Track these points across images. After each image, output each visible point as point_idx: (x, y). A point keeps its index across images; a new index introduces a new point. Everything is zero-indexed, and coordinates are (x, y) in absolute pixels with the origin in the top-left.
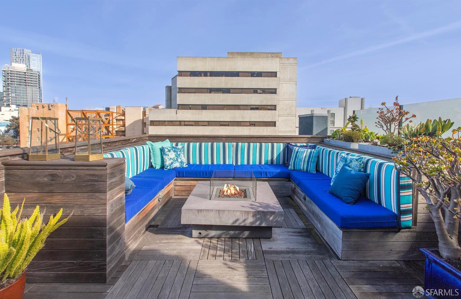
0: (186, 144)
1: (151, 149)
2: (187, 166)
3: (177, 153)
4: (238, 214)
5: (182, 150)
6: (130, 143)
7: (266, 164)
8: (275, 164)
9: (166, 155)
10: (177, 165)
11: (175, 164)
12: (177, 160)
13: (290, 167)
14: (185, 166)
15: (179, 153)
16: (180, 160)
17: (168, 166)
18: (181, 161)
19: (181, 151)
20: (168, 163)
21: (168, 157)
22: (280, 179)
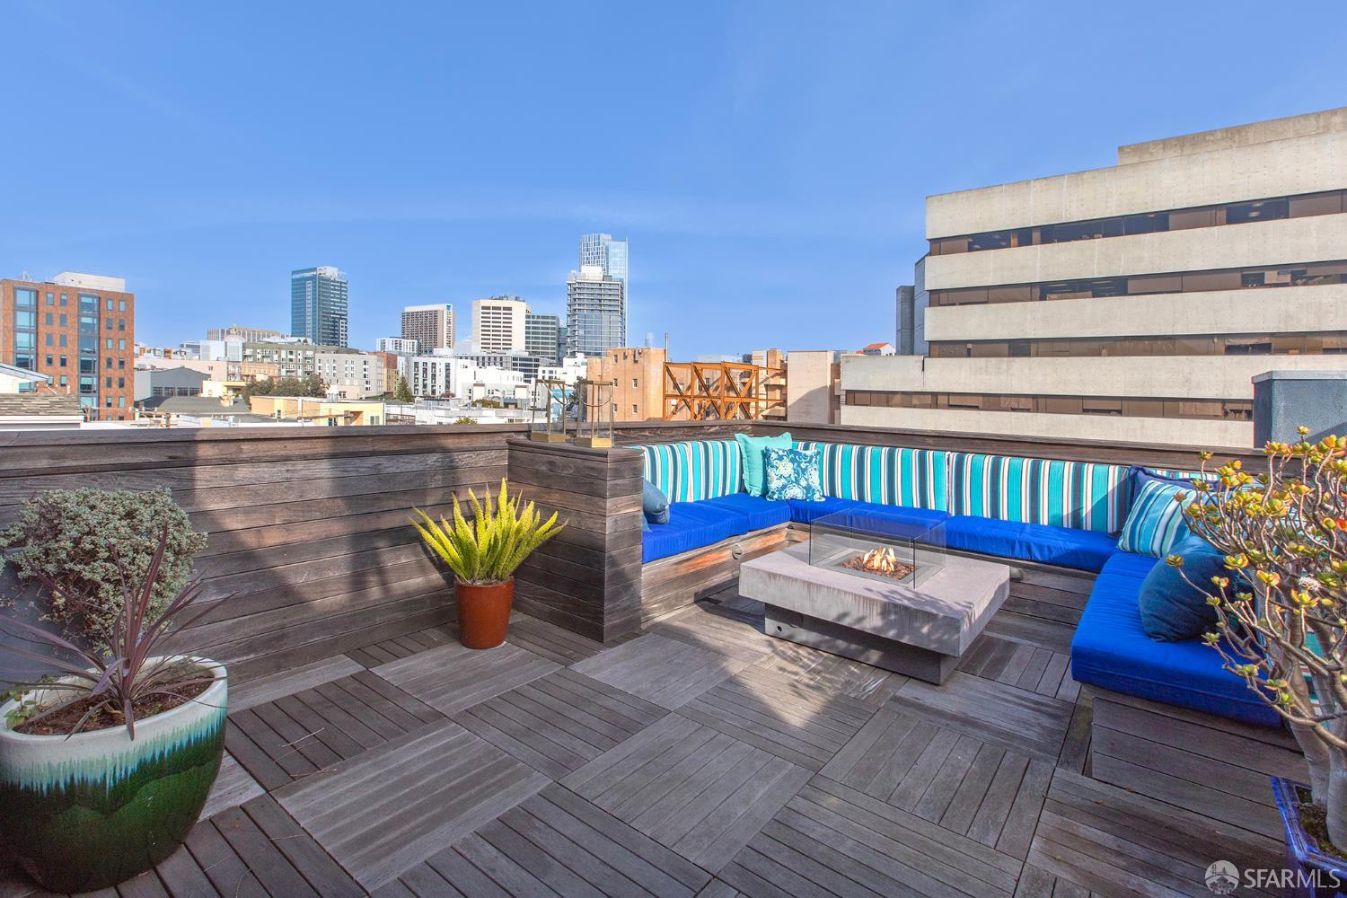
0: (827, 447)
1: (743, 451)
2: (824, 499)
3: (799, 466)
4: (849, 599)
5: (814, 459)
6: (703, 434)
7: (1056, 524)
8: (1089, 528)
9: (772, 467)
10: (796, 492)
11: (792, 491)
12: (797, 482)
13: (1121, 542)
14: (817, 498)
15: (803, 467)
16: (803, 483)
17: (774, 493)
18: (808, 484)
19: (810, 462)
20: (775, 485)
21: (778, 472)
22: (1076, 573)
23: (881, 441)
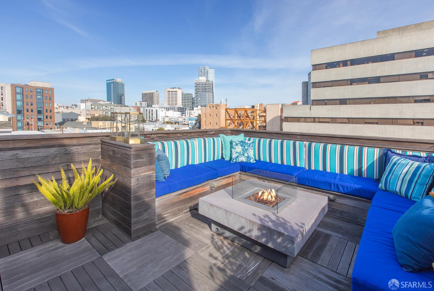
0: (257, 139)
1: (223, 142)
2: (255, 162)
3: (244, 148)
4: (243, 220)
5: (251, 145)
6: (207, 135)
7: (351, 175)
8: (366, 177)
9: (233, 148)
10: (243, 159)
11: (241, 159)
12: (243, 154)
13: (380, 185)
14: (252, 161)
15: (246, 148)
16: (246, 155)
17: (234, 159)
18: (248, 155)
19: (249, 146)
20: (234, 156)
21: (235, 151)
22: (358, 199)
23: (278, 137)
